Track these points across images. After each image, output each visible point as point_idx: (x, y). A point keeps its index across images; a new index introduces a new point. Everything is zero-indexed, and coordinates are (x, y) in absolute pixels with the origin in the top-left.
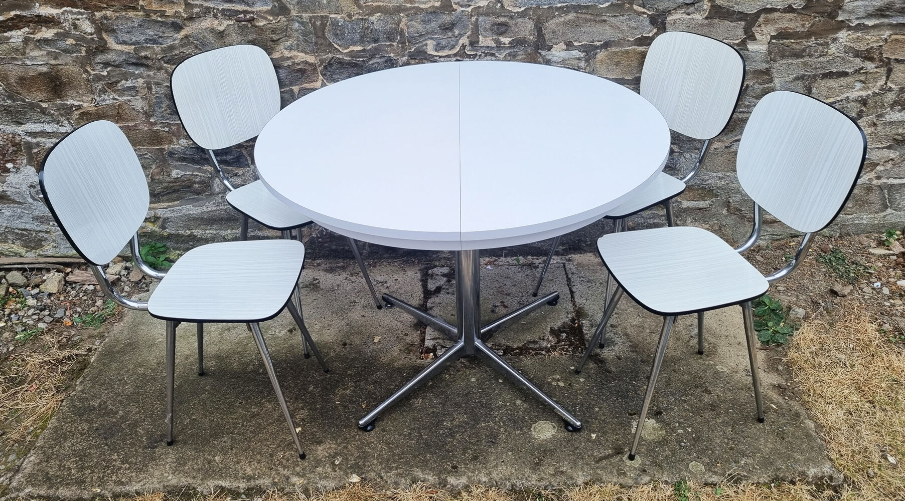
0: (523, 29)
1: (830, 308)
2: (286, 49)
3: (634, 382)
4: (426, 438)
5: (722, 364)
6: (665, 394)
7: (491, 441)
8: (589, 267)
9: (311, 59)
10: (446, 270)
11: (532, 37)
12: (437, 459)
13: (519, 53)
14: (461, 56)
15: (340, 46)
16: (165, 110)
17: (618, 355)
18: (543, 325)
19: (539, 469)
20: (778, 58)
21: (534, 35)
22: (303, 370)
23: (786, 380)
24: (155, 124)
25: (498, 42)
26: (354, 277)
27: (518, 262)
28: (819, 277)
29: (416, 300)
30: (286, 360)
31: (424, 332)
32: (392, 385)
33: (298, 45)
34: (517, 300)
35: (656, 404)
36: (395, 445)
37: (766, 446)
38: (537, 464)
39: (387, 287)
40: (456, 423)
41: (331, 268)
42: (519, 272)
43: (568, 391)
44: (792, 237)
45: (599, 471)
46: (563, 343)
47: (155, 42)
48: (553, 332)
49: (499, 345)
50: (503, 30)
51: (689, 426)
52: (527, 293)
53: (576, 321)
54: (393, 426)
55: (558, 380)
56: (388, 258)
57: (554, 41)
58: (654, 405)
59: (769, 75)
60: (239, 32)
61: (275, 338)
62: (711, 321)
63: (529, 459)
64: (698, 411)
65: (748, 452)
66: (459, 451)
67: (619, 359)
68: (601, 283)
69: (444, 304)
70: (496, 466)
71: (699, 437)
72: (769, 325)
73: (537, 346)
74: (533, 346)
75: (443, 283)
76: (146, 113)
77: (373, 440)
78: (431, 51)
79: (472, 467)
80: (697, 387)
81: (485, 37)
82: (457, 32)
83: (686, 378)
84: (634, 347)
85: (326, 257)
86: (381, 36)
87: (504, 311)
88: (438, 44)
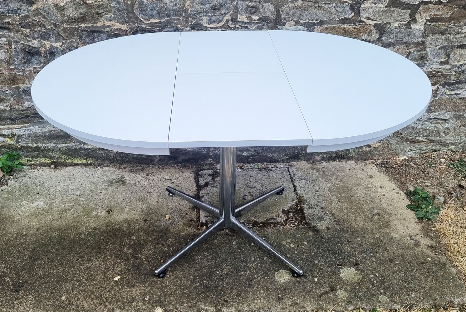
0: (267, 11)
1: (460, 197)
2: (106, 20)
3: (339, 244)
4: (205, 282)
5: (394, 231)
6: (360, 252)
7: (249, 284)
8: (304, 170)
9: (124, 27)
10: (210, 172)
11: (272, 17)
12: (214, 296)
13: (264, 27)
14: (226, 27)
15: (144, 19)
16: (21, 60)
17: (327, 227)
18: (277, 207)
19: (282, 301)
20: (430, 35)
21: (274, 15)
22: (119, 237)
23: (436, 242)
24: (14, 69)
25: (250, 19)
26: (149, 176)
27: (258, 166)
28: (451, 177)
29: (192, 191)
30: (107, 231)
31: (199, 212)
32: (180, 247)
33: (115, 17)
34: (259, 191)
35: (354, 258)
36: (185, 287)
37: (426, 285)
38: (280, 298)
39: (172, 183)
40: (225, 271)
41: (134, 170)
42: (259, 173)
43: (297, 250)
44: (433, 151)
45: (321, 303)
46: (291, 219)
47: (15, 12)
48: (284, 212)
49: (250, 221)
50: (254, 11)
51: (377, 273)
52: (265, 187)
53: (299, 205)
54: (183, 274)
55: (290, 244)
56: (171, 164)
57: (287, 19)
58: (353, 259)
59: (424, 46)
60: (74, 7)
61: (98, 216)
62: (385, 205)
63: (274, 295)
64: (382, 262)
65: (415, 289)
66: (228, 291)
67: (328, 229)
68: (313, 181)
69: (211, 194)
70: (253, 300)
71: (383, 279)
72: (422, 207)
73: (275, 221)
74: (272, 221)
75: (209, 180)
76: (8, 62)
77: (170, 284)
78: (205, 24)
79: (237, 301)
80: (379, 247)
81: (242, 15)
82: (223, 12)
83: (372, 241)
84: (338, 222)
85: (130, 162)
86: (172, 13)
87: (251, 198)
88: (210, 20)
